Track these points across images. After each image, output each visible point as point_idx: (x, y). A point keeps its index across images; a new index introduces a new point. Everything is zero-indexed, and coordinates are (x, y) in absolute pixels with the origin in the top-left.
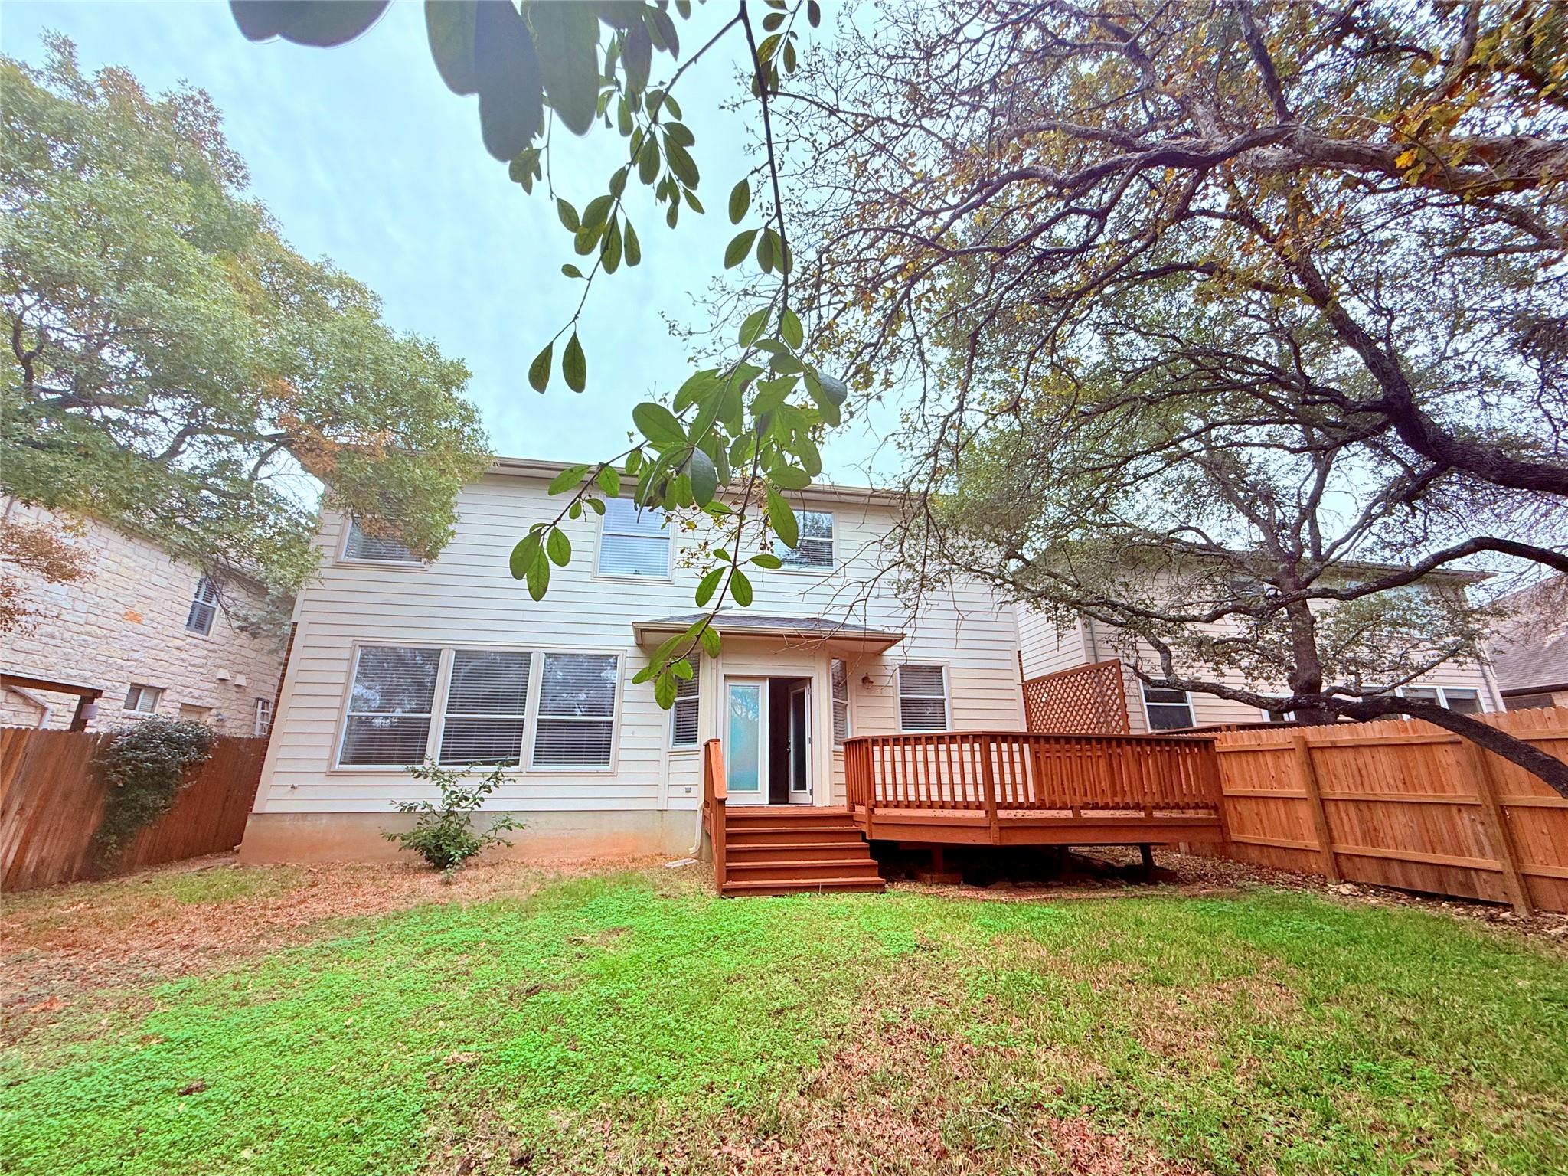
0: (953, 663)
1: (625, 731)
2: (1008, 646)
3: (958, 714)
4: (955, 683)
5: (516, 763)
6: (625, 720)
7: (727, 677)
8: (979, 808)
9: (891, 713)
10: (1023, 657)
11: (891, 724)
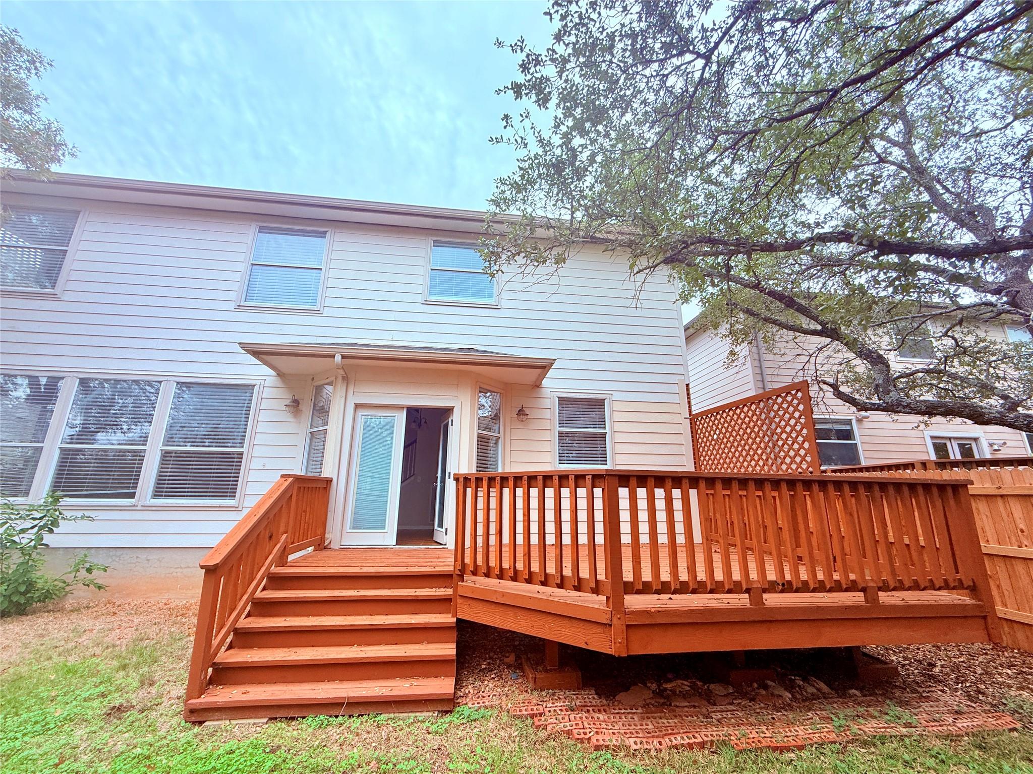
0: (617, 396)
1: (255, 464)
2: (675, 379)
3: (619, 448)
4: (617, 416)
5: (132, 495)
6: (257, 451)
7: (357, 406)
8: (596, 591)
9: (547, 446)
10: (691, 391)
11: (547, 458)
